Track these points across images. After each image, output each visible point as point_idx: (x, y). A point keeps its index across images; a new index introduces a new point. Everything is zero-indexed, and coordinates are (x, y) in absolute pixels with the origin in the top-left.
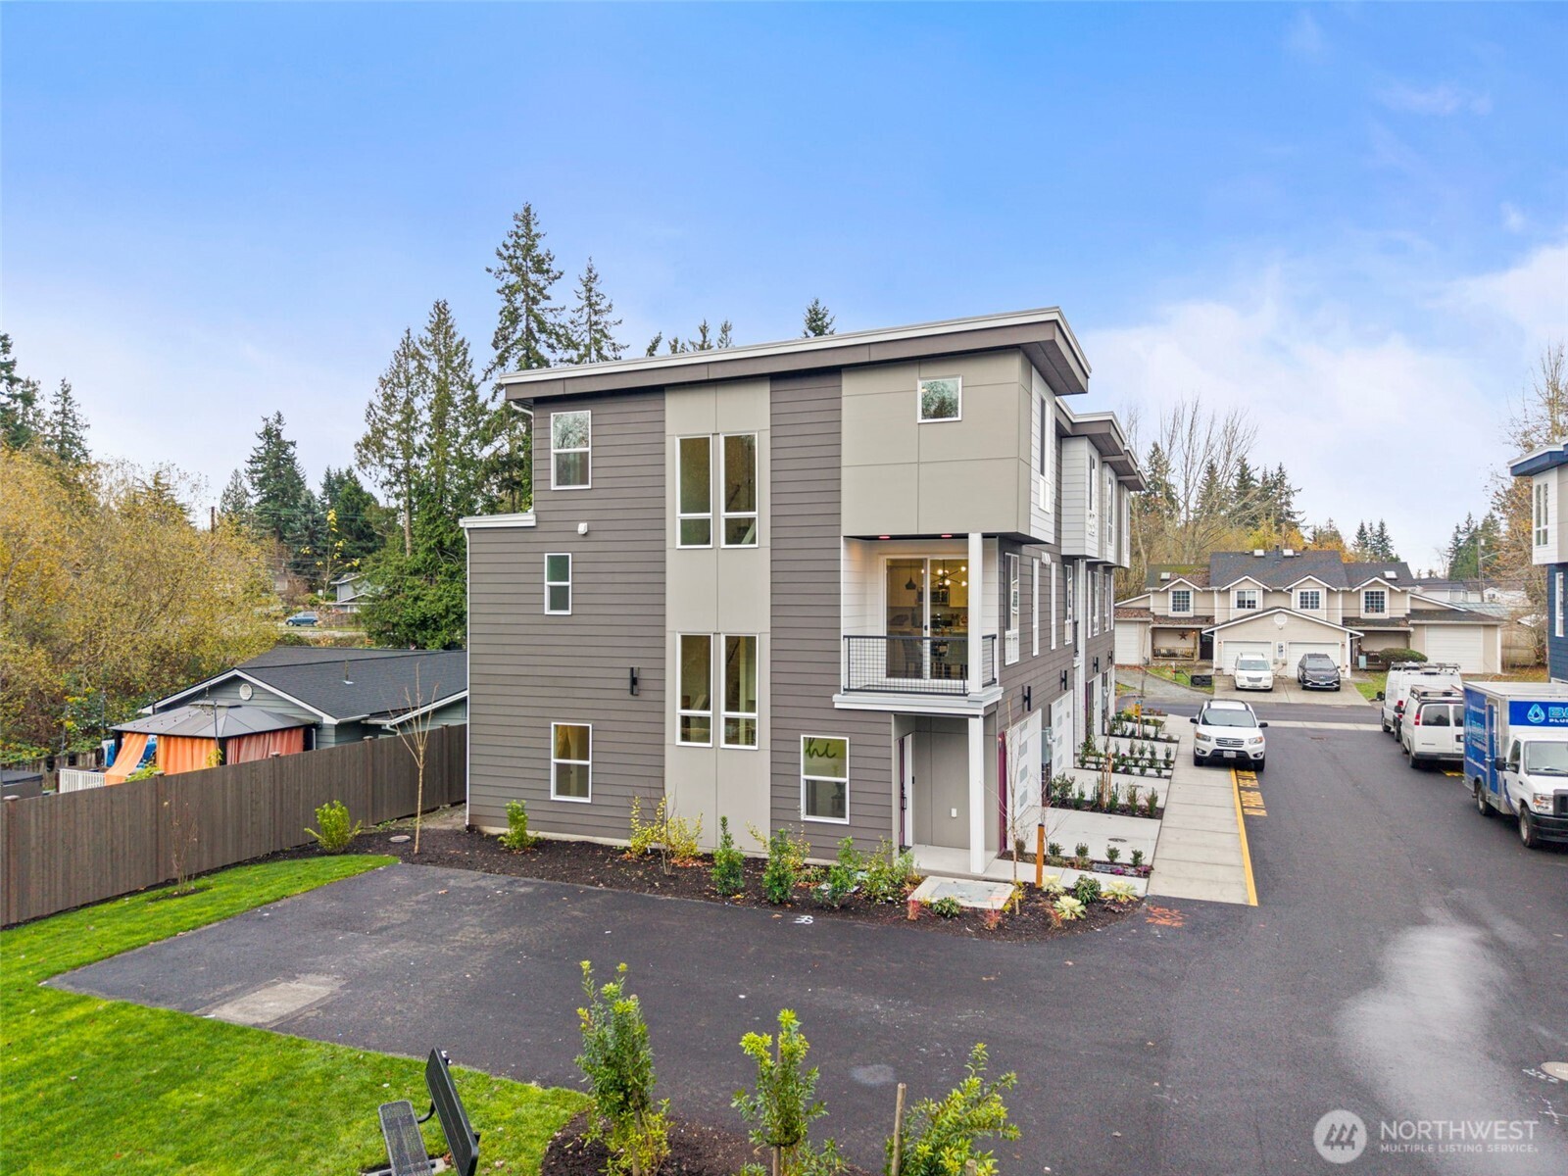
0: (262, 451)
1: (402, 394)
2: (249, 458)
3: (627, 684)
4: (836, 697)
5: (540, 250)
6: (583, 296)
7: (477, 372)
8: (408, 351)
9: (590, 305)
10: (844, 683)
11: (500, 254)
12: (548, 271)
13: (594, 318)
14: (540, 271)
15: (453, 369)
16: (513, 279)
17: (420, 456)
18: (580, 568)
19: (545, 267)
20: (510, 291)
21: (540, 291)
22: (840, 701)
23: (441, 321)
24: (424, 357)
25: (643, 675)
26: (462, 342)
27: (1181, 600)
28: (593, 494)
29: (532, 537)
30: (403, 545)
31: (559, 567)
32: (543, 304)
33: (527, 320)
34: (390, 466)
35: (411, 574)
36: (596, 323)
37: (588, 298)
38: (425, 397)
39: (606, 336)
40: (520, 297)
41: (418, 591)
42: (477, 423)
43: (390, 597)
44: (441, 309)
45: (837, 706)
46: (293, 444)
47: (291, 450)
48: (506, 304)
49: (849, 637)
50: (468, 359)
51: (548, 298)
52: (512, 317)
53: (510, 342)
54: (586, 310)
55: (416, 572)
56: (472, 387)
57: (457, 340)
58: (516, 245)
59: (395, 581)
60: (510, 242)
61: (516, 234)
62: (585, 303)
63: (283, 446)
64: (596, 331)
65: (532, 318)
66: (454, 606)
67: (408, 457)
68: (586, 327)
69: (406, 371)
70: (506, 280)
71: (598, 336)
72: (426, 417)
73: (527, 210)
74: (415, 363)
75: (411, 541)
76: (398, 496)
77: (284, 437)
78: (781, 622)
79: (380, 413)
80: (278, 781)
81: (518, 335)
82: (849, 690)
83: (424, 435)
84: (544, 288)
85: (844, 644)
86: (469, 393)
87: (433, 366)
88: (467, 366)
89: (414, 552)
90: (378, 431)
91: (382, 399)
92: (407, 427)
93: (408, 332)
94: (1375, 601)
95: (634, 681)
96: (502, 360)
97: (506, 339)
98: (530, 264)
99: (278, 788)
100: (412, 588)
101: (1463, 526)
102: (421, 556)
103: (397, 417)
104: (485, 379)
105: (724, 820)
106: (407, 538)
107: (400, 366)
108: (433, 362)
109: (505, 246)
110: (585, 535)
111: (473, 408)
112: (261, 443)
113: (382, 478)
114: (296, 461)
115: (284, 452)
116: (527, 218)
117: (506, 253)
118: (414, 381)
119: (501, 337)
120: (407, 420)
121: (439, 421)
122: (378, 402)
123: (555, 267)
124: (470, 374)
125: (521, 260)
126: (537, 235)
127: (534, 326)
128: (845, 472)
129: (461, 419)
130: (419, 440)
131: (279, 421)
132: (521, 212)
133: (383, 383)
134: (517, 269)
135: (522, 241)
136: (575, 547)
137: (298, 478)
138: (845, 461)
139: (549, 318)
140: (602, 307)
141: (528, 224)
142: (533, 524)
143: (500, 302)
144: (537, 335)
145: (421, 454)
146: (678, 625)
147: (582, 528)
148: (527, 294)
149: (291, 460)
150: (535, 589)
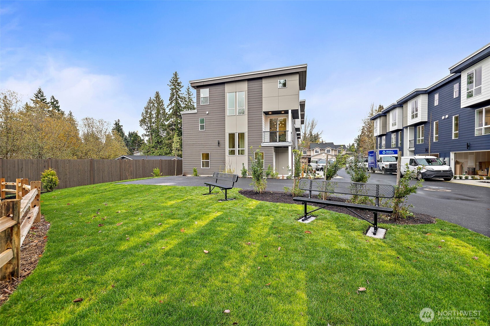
0: (115, 128)
1: (149, 111)
2: (112, 129)
3: (217, 144)
4: (261, 144)
5: (179, 81)
6: (187, 92)
7: (165, 106)
8: (150, 102)
9: (189, 94)
10: (263, 141)
11: (170, 81)
12: (180, 86)
13: (189, 96)
14: (178, 85)
15: (160, 106)
16: (173, 87)
17: (153, 124)
18: (207, 121)
19: (180, 85)
20: (172, 89)
21: (179, 90)
22: (263, 145)
23: (157, 96)
24: (154, 103)
25: (220, 142)
26: (162, 100)
27: (305, 152)
28: (210, 105)
29: (196, 115)
30: (150, 142)
31: (202, 121)
32: (179, 92)
33: (176, 95)
34: (147, 126)
35: (152, 148)
36: (190, 97)
37: (188, 92)
38: (154, 111)
39: (192, 100)
40: (175, 91)
41: (153, 151)
42: (165, 117)
43: (147, 153)
44: (157, 93)
45: (262, 146)
46: (122, 126)
47: (122, 127)
48: (172, 92)
49: (264, 132)
50: (163, 104)
51: (181, 91)
52: (173, 95)
53: (173, 100)
54: (188, 95)
55: (153, 147)
56: (164, 110)
57: (161, 100)
58: (174, 80)
59: (149, 149)
60: (172, 79)
61: (174, 77)
62: (187, 93)
63: (120, 126)
64: (190, 99)
65: (177, 95)
66: (161, 154)
67: (151, 124)
68: (188, 98)
69: (150, 106)
70: (172, 87)
71: (190, 100)
72: (154, 116)
73: (176, 73)
74: (152, 104)
75: (152, 141)
76: (148, 132)
77: (120, 124)
78: (250, 130)
79: (145, 114)
80: (143, 165)
81: (174, 98)
82: (264, 142)
83: (154, 119)
84: (180, 89)
85: (263, 133)
86: (164, 111)
87: (156, 105)
88: (163, 105)
89: (152, 143)
90: (144, 118)
91: (145, 112)
92: (150, 118)
93: (150, 98)
94: (339, 152)
95: (219, 143)
96: (171, 103)
97: (172, 99)
98: (177, 84)
99: (143, 166)
100: (152, 150)
101: (348, 145)
102: (154, 144)
103: (149, 115)
104: (167, 107)
105: (243, 164)
106: (151, 141)
107: (149, 105)
108: (156, 104)
109: (171, 80)
110: (208, 114)
111: (164, 114)
112: (115, 126)
113: (145, 128)
114: (123, 130)
115: (120, 128)
116: (176, 74)
117: (172, 82)
118: (152, 108)
119: (171, 99)
120: (150, 116)
121: (157, 116)
122: (144, 112)
123: (182, 85)
124: (164, 107)
125: (175, 83)
126: (178, 78)
127: (177, 97)
128: (263, 99)
129: (162, 116)
130: (153, 120)
131: (119, 121)
132: (175, 73)
133: (145, 108)
134: (174, 85)
135: (175, 79)
136: (205, 117)
137: (123, 133)
138: (263, 96)
139: (181, 95)
140: (191, 94)
141: (176, 76)
142: (196, 112)
143: (170, 92)
144: (178, 99)
145: (154, 123)
146: (228, 131)
147: (207, 113)
148: (176, 90)
149: (121, 129)
150: (198, 126)
